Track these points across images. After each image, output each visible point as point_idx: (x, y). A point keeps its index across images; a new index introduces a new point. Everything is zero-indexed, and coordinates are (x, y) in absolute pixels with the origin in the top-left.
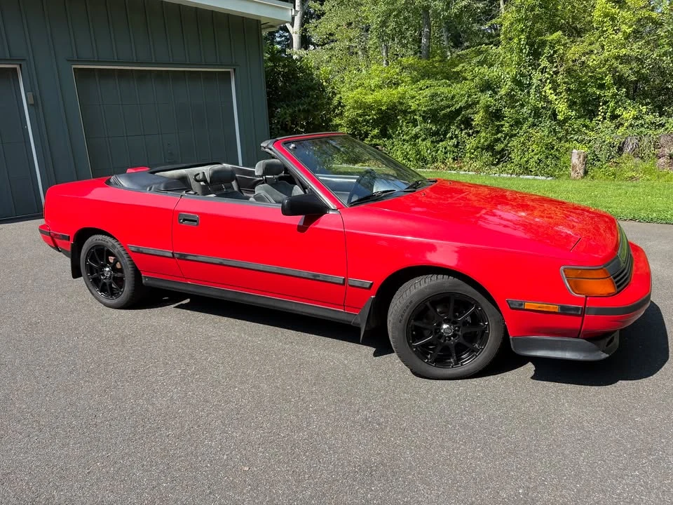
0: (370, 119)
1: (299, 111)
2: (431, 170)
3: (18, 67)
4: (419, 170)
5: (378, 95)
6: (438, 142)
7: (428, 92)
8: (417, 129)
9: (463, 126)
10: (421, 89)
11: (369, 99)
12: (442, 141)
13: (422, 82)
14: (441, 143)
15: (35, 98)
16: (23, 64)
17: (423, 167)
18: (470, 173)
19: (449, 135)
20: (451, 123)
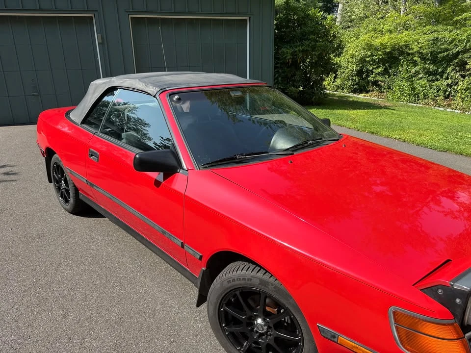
0: (377, 59)
1: (299, 50)
2: (421, 105)
3: (93, 16)
4: (410, 104)
5: (385, 39)
6: (433, 81)
7: (430, 37)
8: (417, 68)
9: (458, 68)
10: (425, 34)
11: (377, 42)
12: (437, 80)
13: (428, 27)
14: (436, 82)
15: (102, 38)
16: (96, 13)
17: (415, 102)
18: (456, 111)
19: (445, 76)
20: (449, 66)
